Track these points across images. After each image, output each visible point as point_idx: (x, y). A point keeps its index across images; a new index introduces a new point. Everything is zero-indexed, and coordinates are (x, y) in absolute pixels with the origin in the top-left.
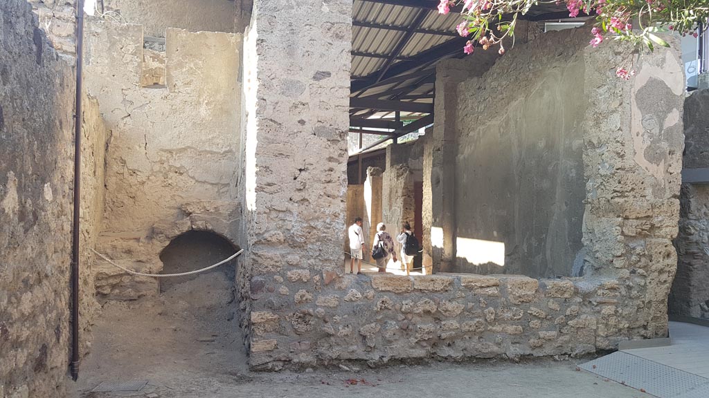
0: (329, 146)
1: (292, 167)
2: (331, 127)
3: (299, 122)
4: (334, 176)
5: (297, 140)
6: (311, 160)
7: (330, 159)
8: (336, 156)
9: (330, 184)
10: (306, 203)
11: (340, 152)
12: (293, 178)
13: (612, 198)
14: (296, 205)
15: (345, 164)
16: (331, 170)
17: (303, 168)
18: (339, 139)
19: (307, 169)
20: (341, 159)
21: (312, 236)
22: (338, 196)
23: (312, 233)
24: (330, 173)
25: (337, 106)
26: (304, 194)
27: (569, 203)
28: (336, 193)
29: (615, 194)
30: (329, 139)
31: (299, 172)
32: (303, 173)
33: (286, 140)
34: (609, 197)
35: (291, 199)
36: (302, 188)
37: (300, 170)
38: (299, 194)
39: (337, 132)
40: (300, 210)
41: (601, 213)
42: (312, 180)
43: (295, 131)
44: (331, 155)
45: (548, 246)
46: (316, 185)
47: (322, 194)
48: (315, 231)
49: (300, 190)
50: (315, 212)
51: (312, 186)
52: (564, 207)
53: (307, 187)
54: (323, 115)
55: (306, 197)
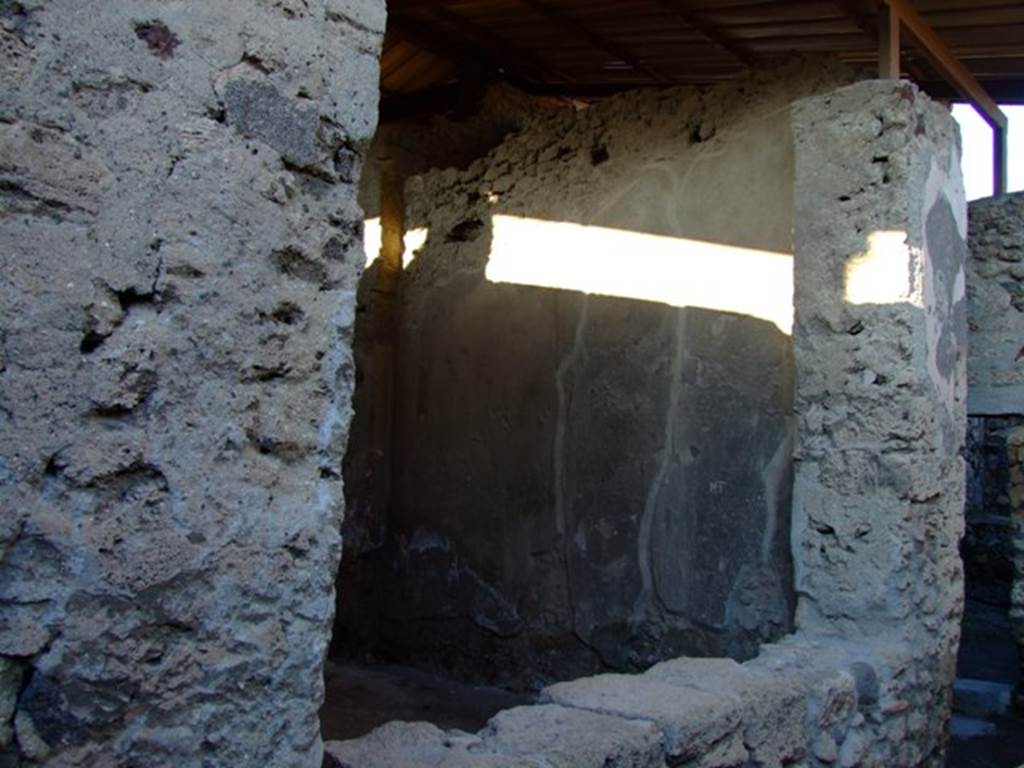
0: (289, 193)
1: (79, 274)
2: (303, 105)
3: (143, 30)
4: (300, 345)
5: (118, 125)
6: (198, 254)
7: (289, 260)
8: (312, 250)
9: (281, 389)
10: (148, 490)
11: (333, 231)
12: (77, 337)
13: (883, 452)
14: (86, 499)
15: (348, 294)
16: (287, 314)
17: (145, 288)
18: (330, 168)
19: (170, 295)
20: (335, 270)
21: (170, 674)
22: (311, 448)
23: (168, 662)
24: (281, 328)
25: (337, 18)
26: (141, 439)
27: (700, 448)
28: (304, 435)
29: (893, 444)
30: (293, 154)
31: (116, 310)
32: (142, 319)
33: (54, 113)
34: (875, 447)
35: (52, 468)
36: (129, 400)
37: (129, 299)
38: (108, 437)
39: (329, 133)
40: (108, 526)
41: (852, 485)
42: (189, 360)
43: (117, 73)
44: (294, 242)
45: (643, 540)
46: (213, 389)
47: (238, 436)
48: (186, 646)
49: (119, 412)
50: (197, 538)
51: (186, 394)
52: (687, 458)
53: (159, 397)
54: (272, 34)
55: (154, 456)
